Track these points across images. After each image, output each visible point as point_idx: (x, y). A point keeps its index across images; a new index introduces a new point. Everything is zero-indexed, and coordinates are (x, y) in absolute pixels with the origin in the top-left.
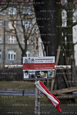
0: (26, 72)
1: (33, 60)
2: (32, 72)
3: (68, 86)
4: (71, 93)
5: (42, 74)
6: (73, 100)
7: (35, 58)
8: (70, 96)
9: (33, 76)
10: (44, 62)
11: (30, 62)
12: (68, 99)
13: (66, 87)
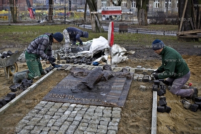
0: (104, 16)
1: (107, 8)
2: (108, 16)
3: (193, 28)
4: (195, 34)
5: (113, 17)
6: (197, 39)
7: (109, 7)
8: (194, 36)
9: (108, 19)
10: (115, 10)
11: (106, 10)
12: (192, 39)
13: (192, 29)
